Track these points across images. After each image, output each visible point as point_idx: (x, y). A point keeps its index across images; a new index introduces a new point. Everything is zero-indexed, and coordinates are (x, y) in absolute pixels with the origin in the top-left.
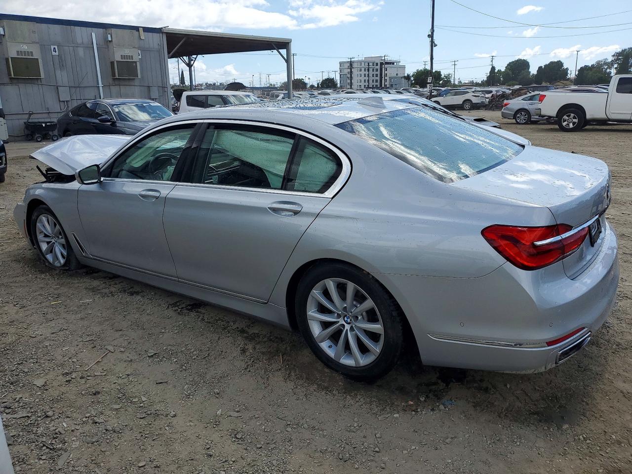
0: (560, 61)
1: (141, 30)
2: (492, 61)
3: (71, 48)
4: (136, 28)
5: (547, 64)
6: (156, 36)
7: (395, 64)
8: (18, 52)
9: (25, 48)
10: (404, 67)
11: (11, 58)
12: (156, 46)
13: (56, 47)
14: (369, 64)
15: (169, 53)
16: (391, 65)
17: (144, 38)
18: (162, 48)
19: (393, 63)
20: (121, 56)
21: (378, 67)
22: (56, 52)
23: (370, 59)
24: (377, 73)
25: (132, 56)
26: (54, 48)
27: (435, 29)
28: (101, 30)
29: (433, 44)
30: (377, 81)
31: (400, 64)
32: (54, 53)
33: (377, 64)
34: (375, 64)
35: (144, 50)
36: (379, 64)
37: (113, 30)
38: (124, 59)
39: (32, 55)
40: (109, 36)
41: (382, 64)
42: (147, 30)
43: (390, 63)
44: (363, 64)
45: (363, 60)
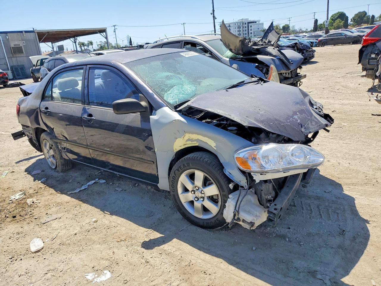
0: (364, 11)
1: (24, 32)
4: (21, 32)
5: (356, 13)
6: (32, 34)
7: (257, 22)
10: (263, 24)
12: (32, 38)
14: (240, 23)
15: (40, 41)
16: (255, 23)
17: (25, 36)
18: (36, 39)
19: (256, 22)
20: (14, 45)
21: (246, 25)
24: (246, 29)
25: (19, 44)
28: (4, 35)
30: (246, 34)
31: (260, 22)
34: (244, 24)
35: (27, 41)
36: (247, 23)
37: (8, 34)
38: (16, 46)
40: (7, 37)
41: (249, 23)
43: (253, 22)
44: (236, 24)
45: (237, 22)
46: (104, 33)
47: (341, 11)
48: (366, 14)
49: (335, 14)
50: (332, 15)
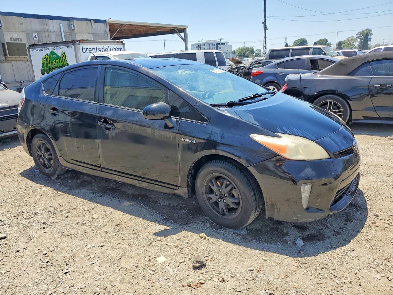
0: (325, 39)
1: (92, 21)
2: (286, 40)
3: (47, 35)
5: (318, 40)
6: (102, 25)
7: (226, 44)
8: (11, 38)
9: (16, 35)
10: (231, 46)
11: (7, 43)
12: (103, 33)
13: (36, 34)
14: (209, 45)
15: (111, 37)
16: (223, 45)
17: (95, 27)
18: (106, 33)
19: (224, 44)
21: (215, 47)
22: (36, 38)
23: (210, 42)
26: (35, 35)
27: (266, 18)
28: (66, 22)
29: (265, 28)
31: (229, 44)
32: (35, 39)
33: (214, 45)
35: (95, 35)
36: (216, 45)
39: (21, 41)
40: (72, 26)
41: (218, 44)
42: (96, 21)
43: (222, 44)
44: (206, 45)
45: (205, 43)
46: (182, 34)
47: (303, 38)
48: (327, 41)
49: (297, 40)
50: (294, 41)
